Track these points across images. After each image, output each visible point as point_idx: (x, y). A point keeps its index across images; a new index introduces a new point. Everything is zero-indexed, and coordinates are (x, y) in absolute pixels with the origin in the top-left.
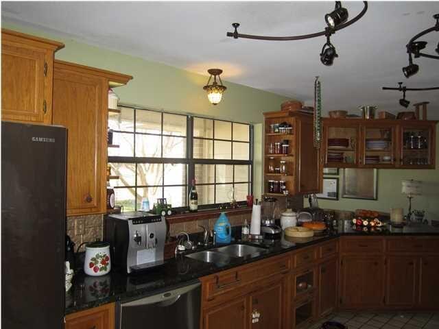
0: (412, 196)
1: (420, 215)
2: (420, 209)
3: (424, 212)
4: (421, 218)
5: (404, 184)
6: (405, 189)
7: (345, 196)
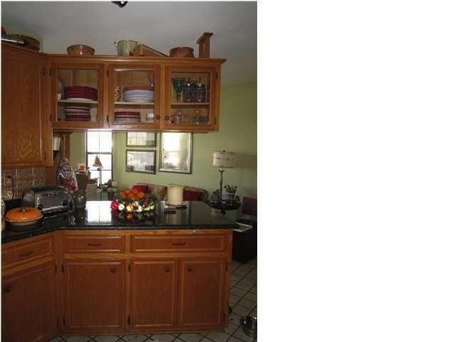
0: (224, 169)
1: (231, 190)
2: (232, 184)
3: (236, 187)
4: (232, 194)
5: (215, 155)
6: (215, 162)
7: (161, 170)
